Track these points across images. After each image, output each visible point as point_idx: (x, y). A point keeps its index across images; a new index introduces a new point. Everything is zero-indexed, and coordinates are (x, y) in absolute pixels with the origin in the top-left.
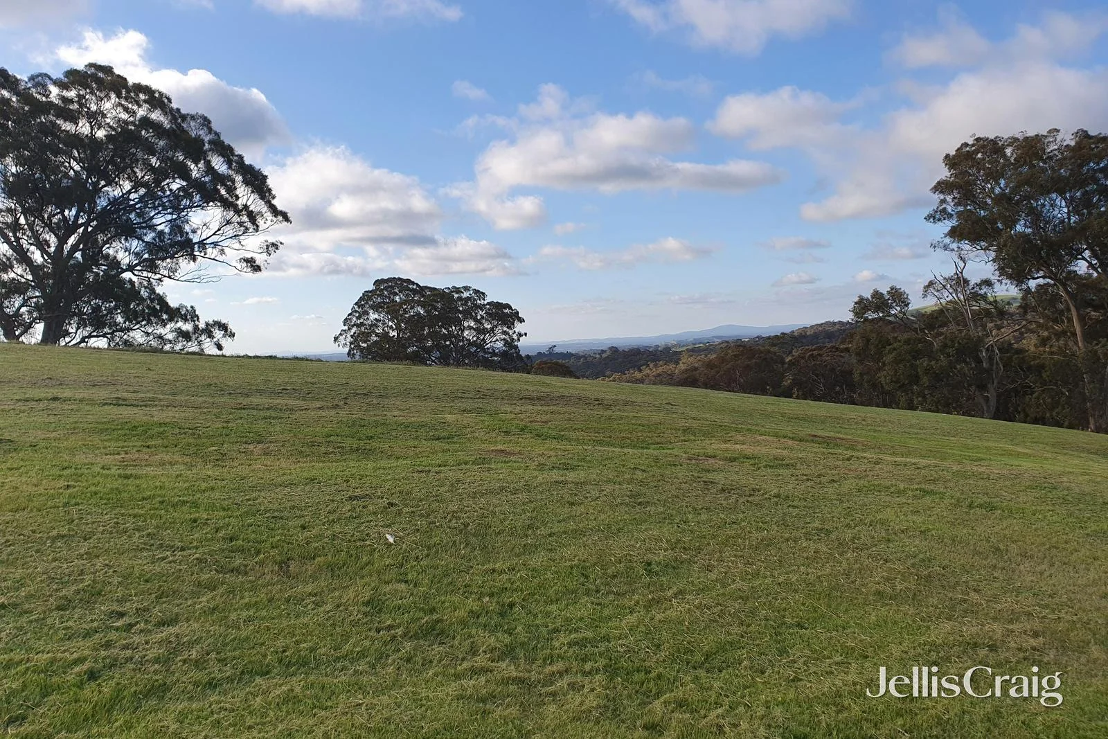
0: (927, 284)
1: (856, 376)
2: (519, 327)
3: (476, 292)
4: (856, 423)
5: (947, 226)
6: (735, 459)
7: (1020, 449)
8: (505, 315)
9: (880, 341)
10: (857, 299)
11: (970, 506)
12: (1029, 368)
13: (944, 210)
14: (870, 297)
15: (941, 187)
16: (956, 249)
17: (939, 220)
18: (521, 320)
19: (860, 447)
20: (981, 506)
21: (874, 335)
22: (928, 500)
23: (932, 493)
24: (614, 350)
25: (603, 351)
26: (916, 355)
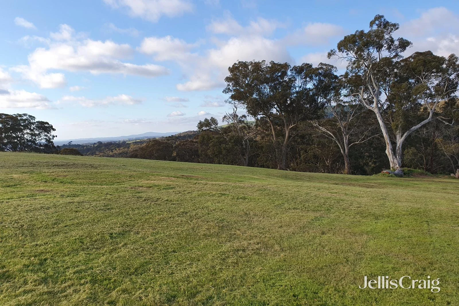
0: (224, 117)
1: (200, 152)
2: (53, 133)
3: (30, 116)
4: (199, 170)
5: (230, 94)
6: (151, 187)
7: (255, 177)
8: (45, 127)
9: (208, 138)
10: (199, 122)
11: (238, 199)
12: (259, 147)
13: (229, 89)
14: (204, 121)
15: (228, 79)
16: (233, 103)
17: (227, 92)
18: (54, 130)
19: (200, 179)
20: (241, 198)
21: (206, 136)
22: (223, 197)
23: (225, 194)
24: (100, 143)
25: (95, 144)
26: (221, 143)
